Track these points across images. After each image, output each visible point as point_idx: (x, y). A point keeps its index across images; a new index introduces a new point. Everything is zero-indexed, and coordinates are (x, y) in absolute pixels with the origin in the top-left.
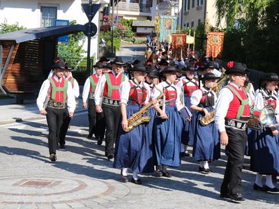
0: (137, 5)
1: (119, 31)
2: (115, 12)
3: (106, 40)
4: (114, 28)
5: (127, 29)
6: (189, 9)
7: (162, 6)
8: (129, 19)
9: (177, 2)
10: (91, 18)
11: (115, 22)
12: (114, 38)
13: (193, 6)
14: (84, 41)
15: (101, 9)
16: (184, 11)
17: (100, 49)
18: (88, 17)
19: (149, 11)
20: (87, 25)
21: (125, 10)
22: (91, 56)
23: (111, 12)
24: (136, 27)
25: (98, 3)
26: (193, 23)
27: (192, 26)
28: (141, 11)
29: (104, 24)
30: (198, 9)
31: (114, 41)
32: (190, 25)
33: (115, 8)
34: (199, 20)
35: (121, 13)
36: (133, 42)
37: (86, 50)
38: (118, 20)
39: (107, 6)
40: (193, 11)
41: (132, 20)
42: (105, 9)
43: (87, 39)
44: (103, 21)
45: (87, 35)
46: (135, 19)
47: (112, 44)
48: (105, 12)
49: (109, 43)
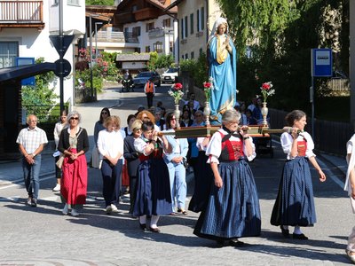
0: (121, 34)
1: (100, 68)
2: (94, 44)
3: (83, 80)
4: (92, 64)
5: (109, 65)
6: (186, 36)
7: (152, 34)
8: (111, 52)
9: (171, 28)
10: (62, 54)
11: (94, 58)
12: (94, 78)
13: (192, 32)
14: (55, 84)
15: (76, 42)
16: (181, 40)
17: (77, 93)
18: (59, 53)
19: (137, 41)
20: (57, 62)
21: (106, 41)
22: (65, 101)
23: (88, 44)
24: (121, 62)
25: (71, 34)
26: (192, 54)
27: (192, 57)
28: (126, 42)
29: (80, 60)
30: (199, 35)
31: (94, 81)
32: (189, 56)
33: (94, 39)
34: (201, 50)
35: (100, 45)
36: (119, 81)
37: (58, 94)
38: (98, 54)
39: (82, 37)
40: (192, 38)
41: (115, 54)
42: (80, 41)
43: (58, 79)
44: (79, 56)
45: (58, 75)
46: (120, 51)
47: (92, 85)
48: (81, 44)
49: (88, 85)
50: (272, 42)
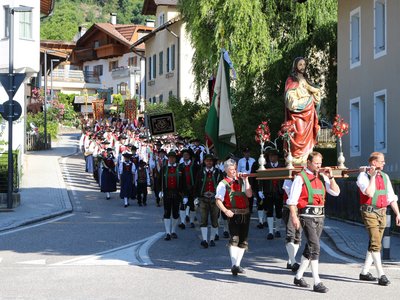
0: (80, 73)
1: (55, 111)
2: (49, 84)
3: (37, 125)
4: (48, 106)
5: (67, 108)
6: (155, 77)
7: (116, 74)
8: (69, 93)
9: (138, 68)
10: (12, 94)
11: (49, 99)
12: (48, 122)
13: (161, 73)
14: (3, 128)
15: (28, 81)
16: (148, 81)
17: (28, 138)
18: (8, 93)
19: (99, 81)
20: (6, 104)
21: (63, 81)
22: (14, 148)
23: (42, 84)
24: (80, 104)
25: (23, 72)
26: (161, 97)
27: (161, 100)
28: (87, 82)
29: (33, 101)
30: (168, 76)
31: (48, 125)
32: (158, 100)
33: (49, 78)
34: (171, 93)
35: (57, 85)
36: (77, 127)
37: (7, 140)
38: (53, 95)
39: (35, 75)
40: (160, 80)
41: (74, 95)
42: (33, 80)
43: (7, 123)
44: (31, 97)
45: (7, 119)
46: (79, 92)
47: (45, 131)
48: (34, 83)
49: (41, 130)
50: (249, 85)
